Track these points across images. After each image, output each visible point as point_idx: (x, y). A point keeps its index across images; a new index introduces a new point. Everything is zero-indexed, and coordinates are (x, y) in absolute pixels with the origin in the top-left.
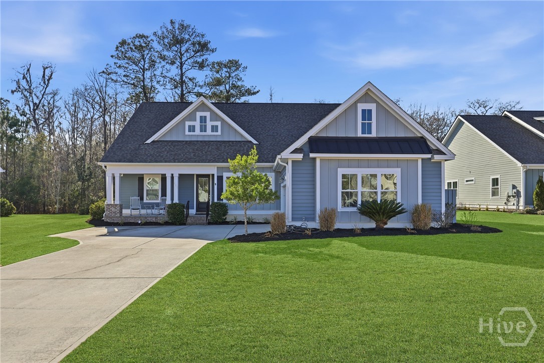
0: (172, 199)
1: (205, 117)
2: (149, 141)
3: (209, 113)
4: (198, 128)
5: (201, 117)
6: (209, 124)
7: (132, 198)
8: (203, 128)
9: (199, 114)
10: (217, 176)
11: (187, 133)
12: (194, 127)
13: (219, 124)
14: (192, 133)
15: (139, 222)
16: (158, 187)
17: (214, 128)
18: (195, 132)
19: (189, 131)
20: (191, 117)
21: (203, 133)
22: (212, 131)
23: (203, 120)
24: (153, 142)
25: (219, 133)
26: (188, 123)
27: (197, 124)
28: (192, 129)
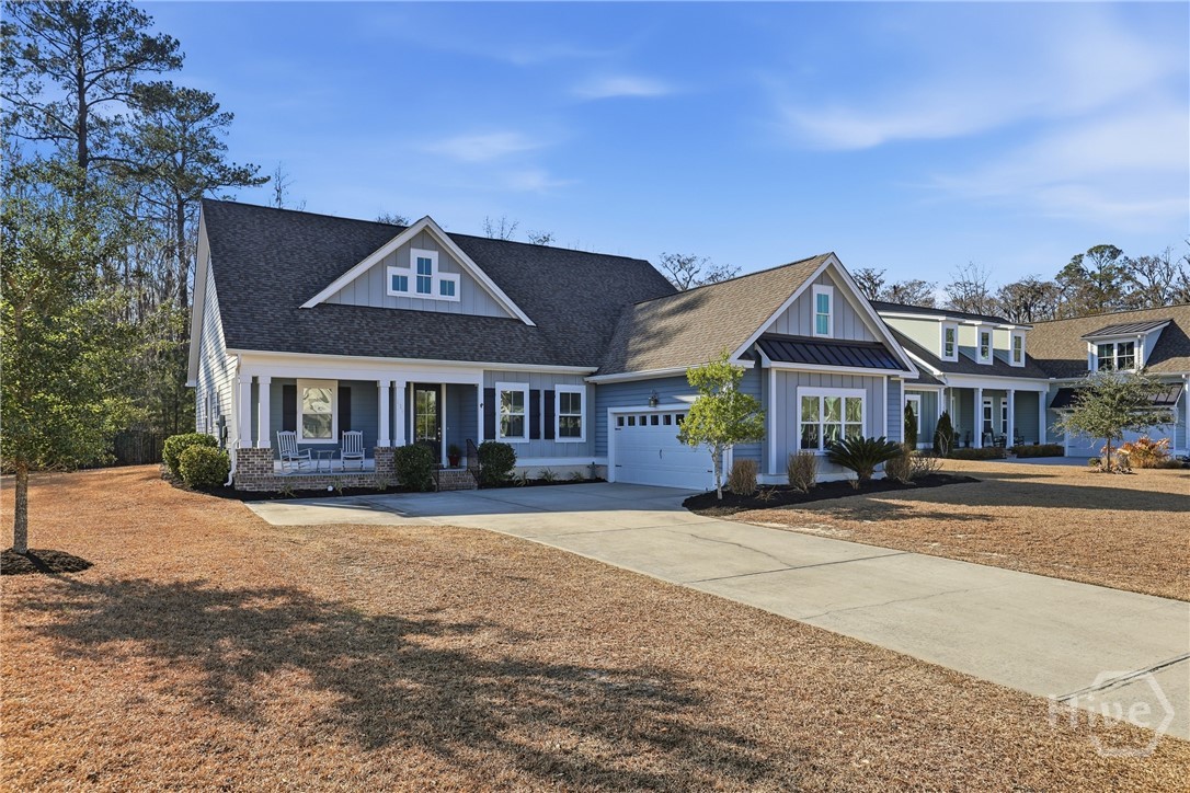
0: (392, 436)
1: (429, 261)
2: (310, 304)
3: (436, 253)
4: (412, 284)
5: (420, 260)
6: (437, 277)
7: (282, 434)
8: (424, 286)
9: (415, 254)
10: (485, 389)
11: (390, 292)
12: (405, 279)
13: (455, 278)
14: (399, 293)
15: (330, 489)
16: (330, 408)
17: (447, 288)
18: (406, 290)
19: (395, 288)
20: (399, 258)
21: (424, 296)
22: (443, 292)
23: (424, 265)
24: (319, 305)
25: (456, 297)
26: (392, 271)
27: (412, 274)
28: (400, 283)
